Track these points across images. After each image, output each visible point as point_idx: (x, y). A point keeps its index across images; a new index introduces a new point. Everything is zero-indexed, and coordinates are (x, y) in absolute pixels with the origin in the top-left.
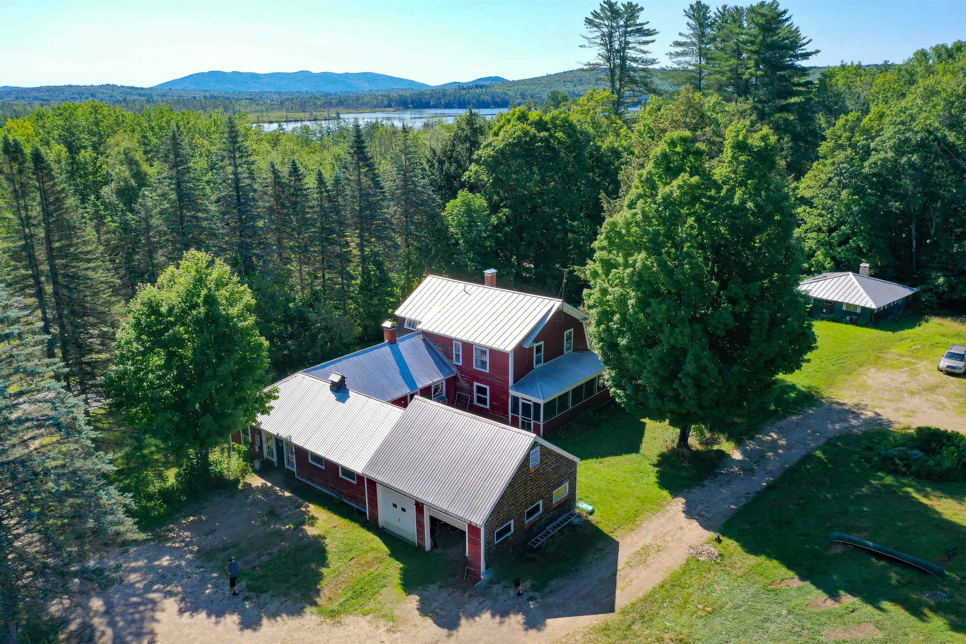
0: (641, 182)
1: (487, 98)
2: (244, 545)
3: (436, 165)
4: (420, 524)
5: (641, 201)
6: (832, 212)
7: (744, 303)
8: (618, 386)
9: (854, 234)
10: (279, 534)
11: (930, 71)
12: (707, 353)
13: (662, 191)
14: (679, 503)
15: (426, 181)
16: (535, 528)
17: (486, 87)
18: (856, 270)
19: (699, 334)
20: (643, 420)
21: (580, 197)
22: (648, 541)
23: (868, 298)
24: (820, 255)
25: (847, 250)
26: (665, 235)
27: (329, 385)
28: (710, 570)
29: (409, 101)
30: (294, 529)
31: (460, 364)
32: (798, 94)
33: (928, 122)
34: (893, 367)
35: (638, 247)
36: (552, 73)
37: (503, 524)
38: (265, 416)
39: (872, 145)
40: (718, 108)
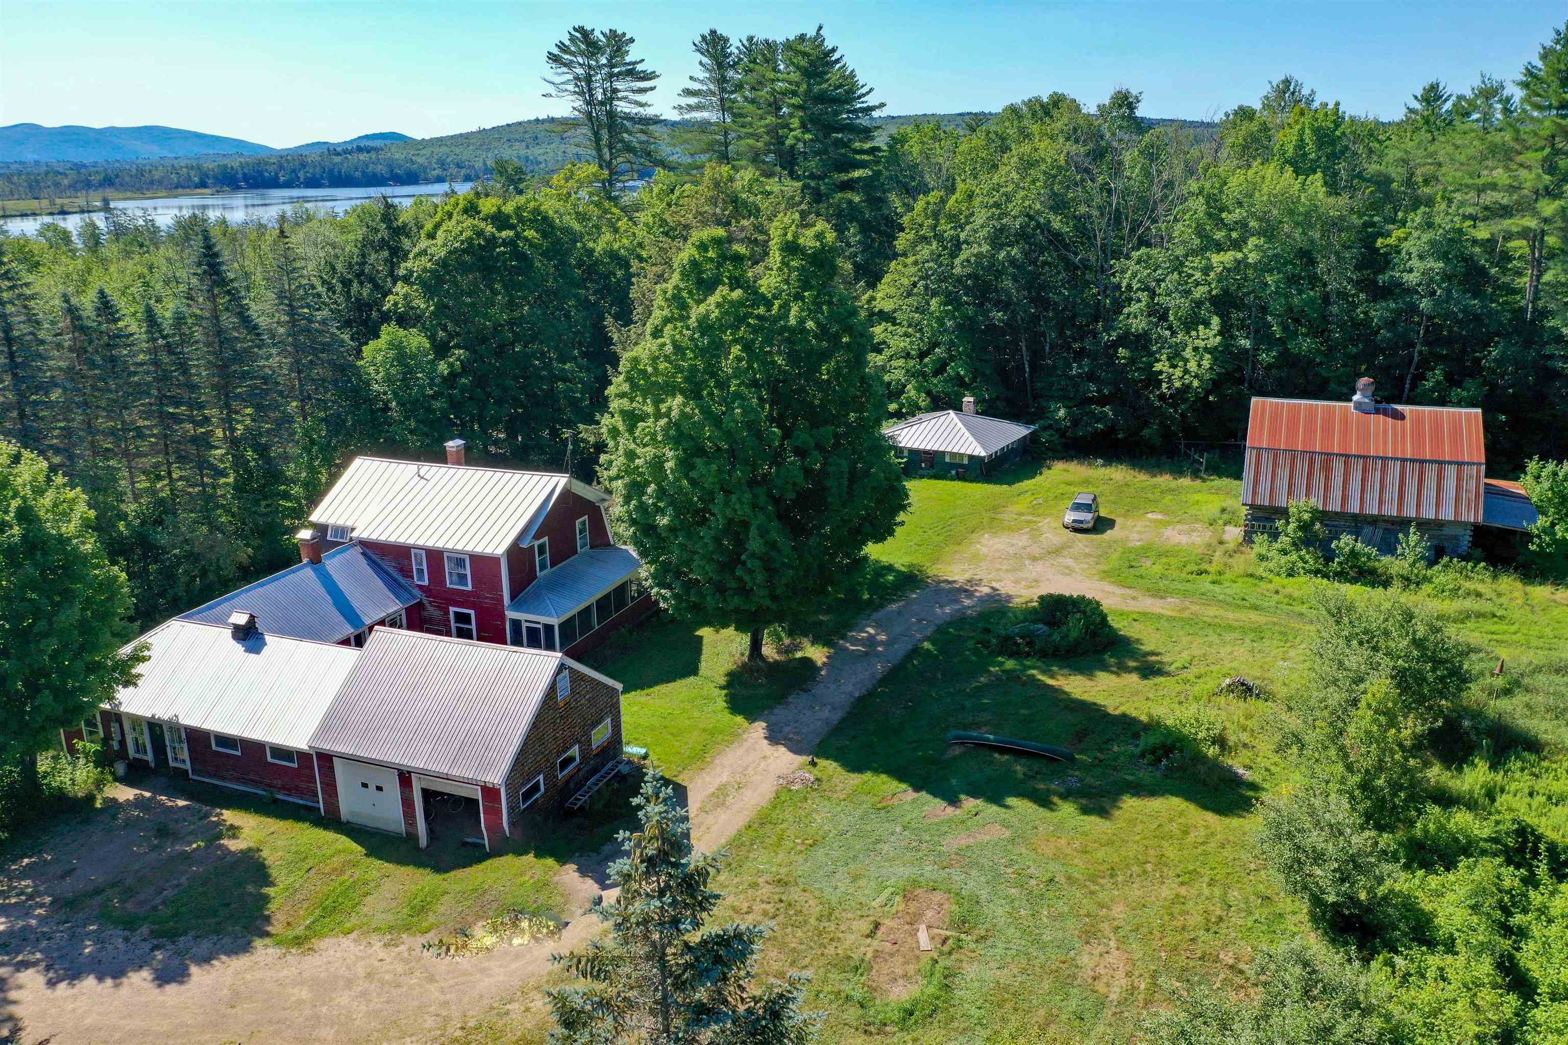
0: (667, 300)
1: (381, 169)
2: (129, 881)
3: (339, 287)
4: (407, 803)
5: (669, 326)
6: (921, 330)
7: (815, 453)
8: (661, 585)
9: (952, 358)
10: (186, 858)
11: (1025, 135)
12: (775, 524)
13: (696, 312)
14: (759, 729)
15: (325, 313)
16: (572, 785)
17: (377, 150)
18: (958, 408)
19: (762, 500)
20: (698, 633)
21: (570, 327)
22: (725, 778)
23: (975, 443)
24: (911, 391)
25: (946, 381)
26: (705, 372)
27: (228, 632)
28: (806, 799)
29: (240, 176)
30: (207, 847)
31: (426, 583)
32: (862, 165)
33: (1027, 203)
34: (1010, 529)
35: (671, 389)
36: (488, 127)
37: (529, 781)
38: (131, 689)
39: (963, 236)
40: (755, 188)
